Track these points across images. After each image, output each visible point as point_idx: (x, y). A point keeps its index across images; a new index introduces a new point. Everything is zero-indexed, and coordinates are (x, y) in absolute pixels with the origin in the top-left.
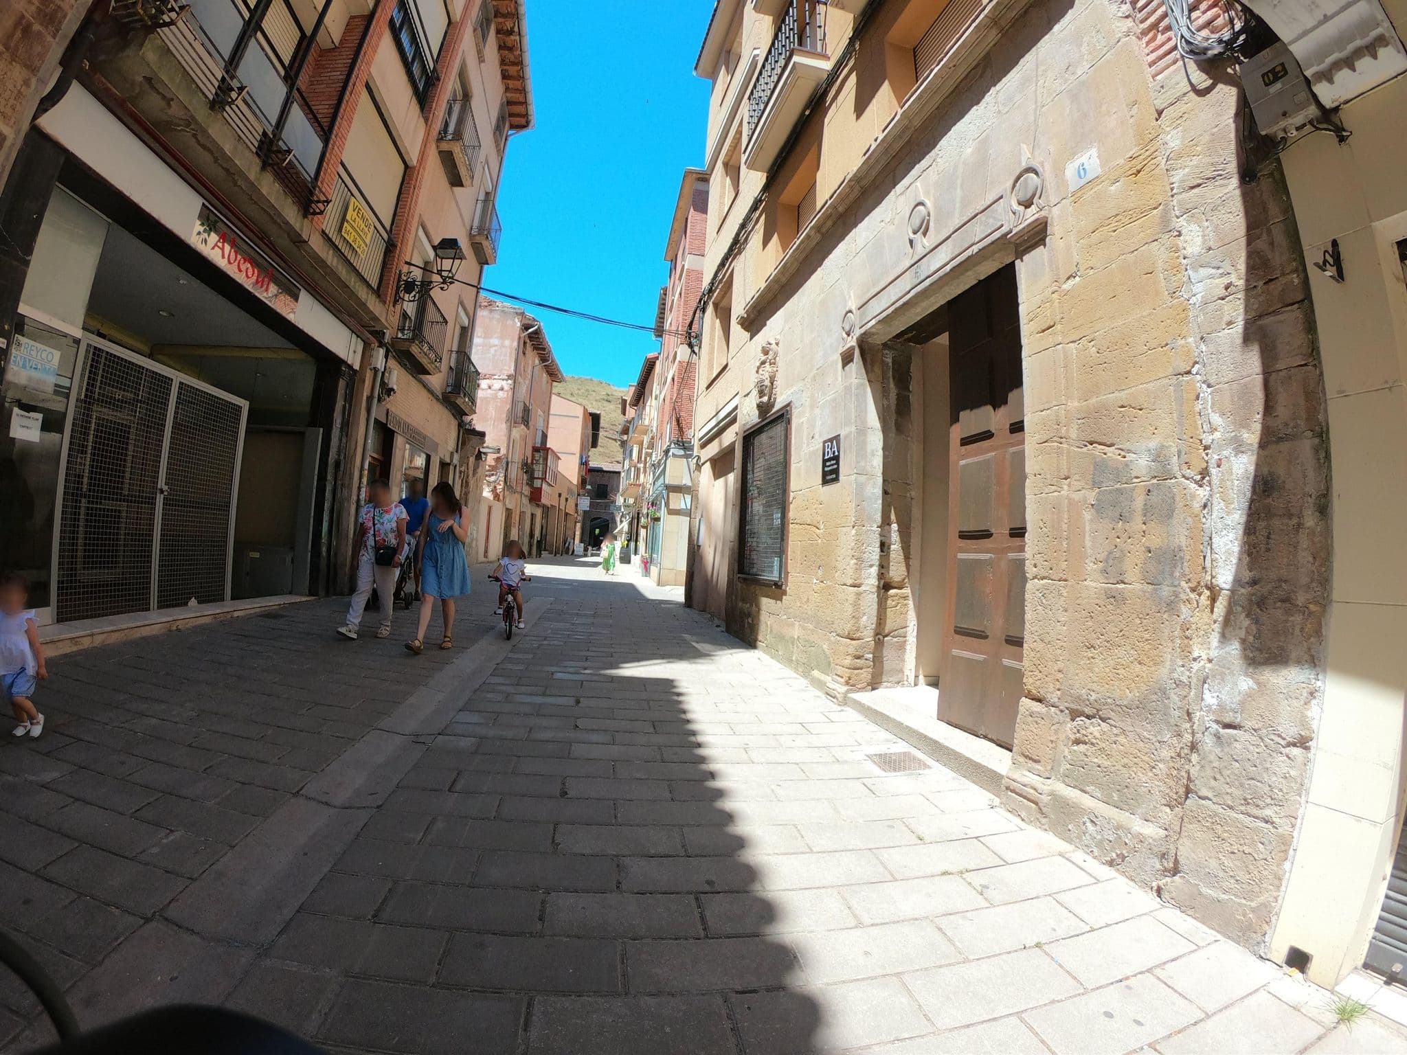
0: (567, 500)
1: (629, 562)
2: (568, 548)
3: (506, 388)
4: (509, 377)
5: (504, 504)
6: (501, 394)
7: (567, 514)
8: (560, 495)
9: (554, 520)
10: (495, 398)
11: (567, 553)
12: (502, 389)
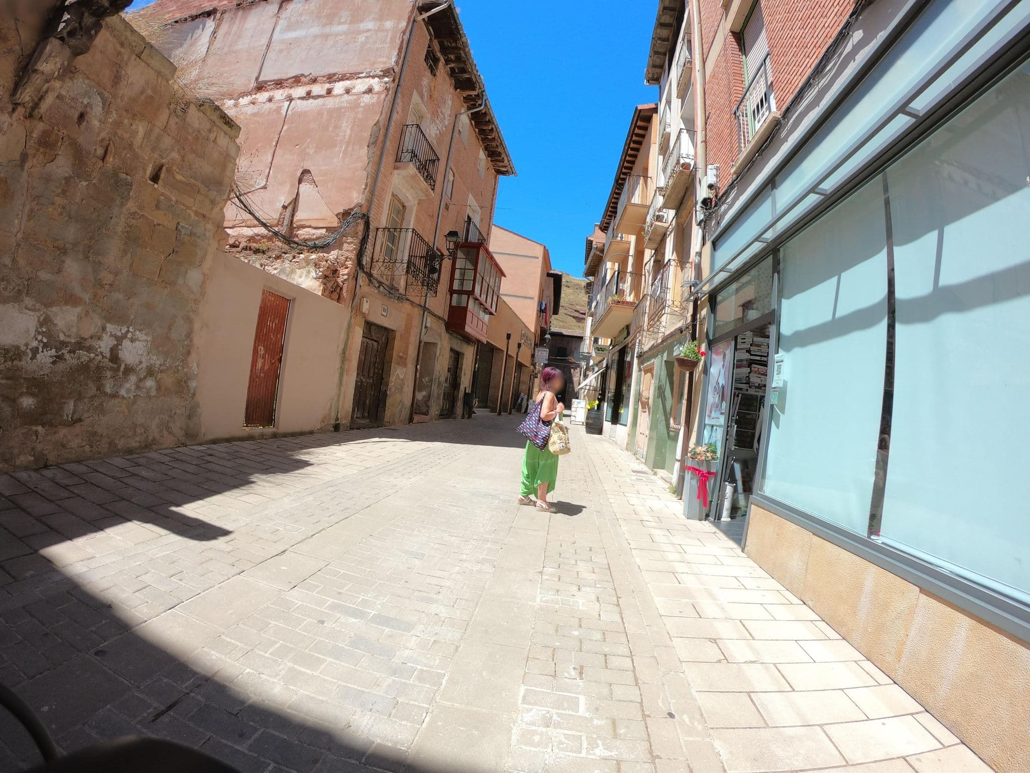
0: (519, 345)
1: (600, 432)
2: (521, 405)
3: (377, 88)
4: (386, 73)
5: (357, 309)
6: (367, 98)
7: (520, 366)
8: (509, 336)
9: (499, 367)
10: (355, 106)
11: (519, 410)
12: (370, 91)
